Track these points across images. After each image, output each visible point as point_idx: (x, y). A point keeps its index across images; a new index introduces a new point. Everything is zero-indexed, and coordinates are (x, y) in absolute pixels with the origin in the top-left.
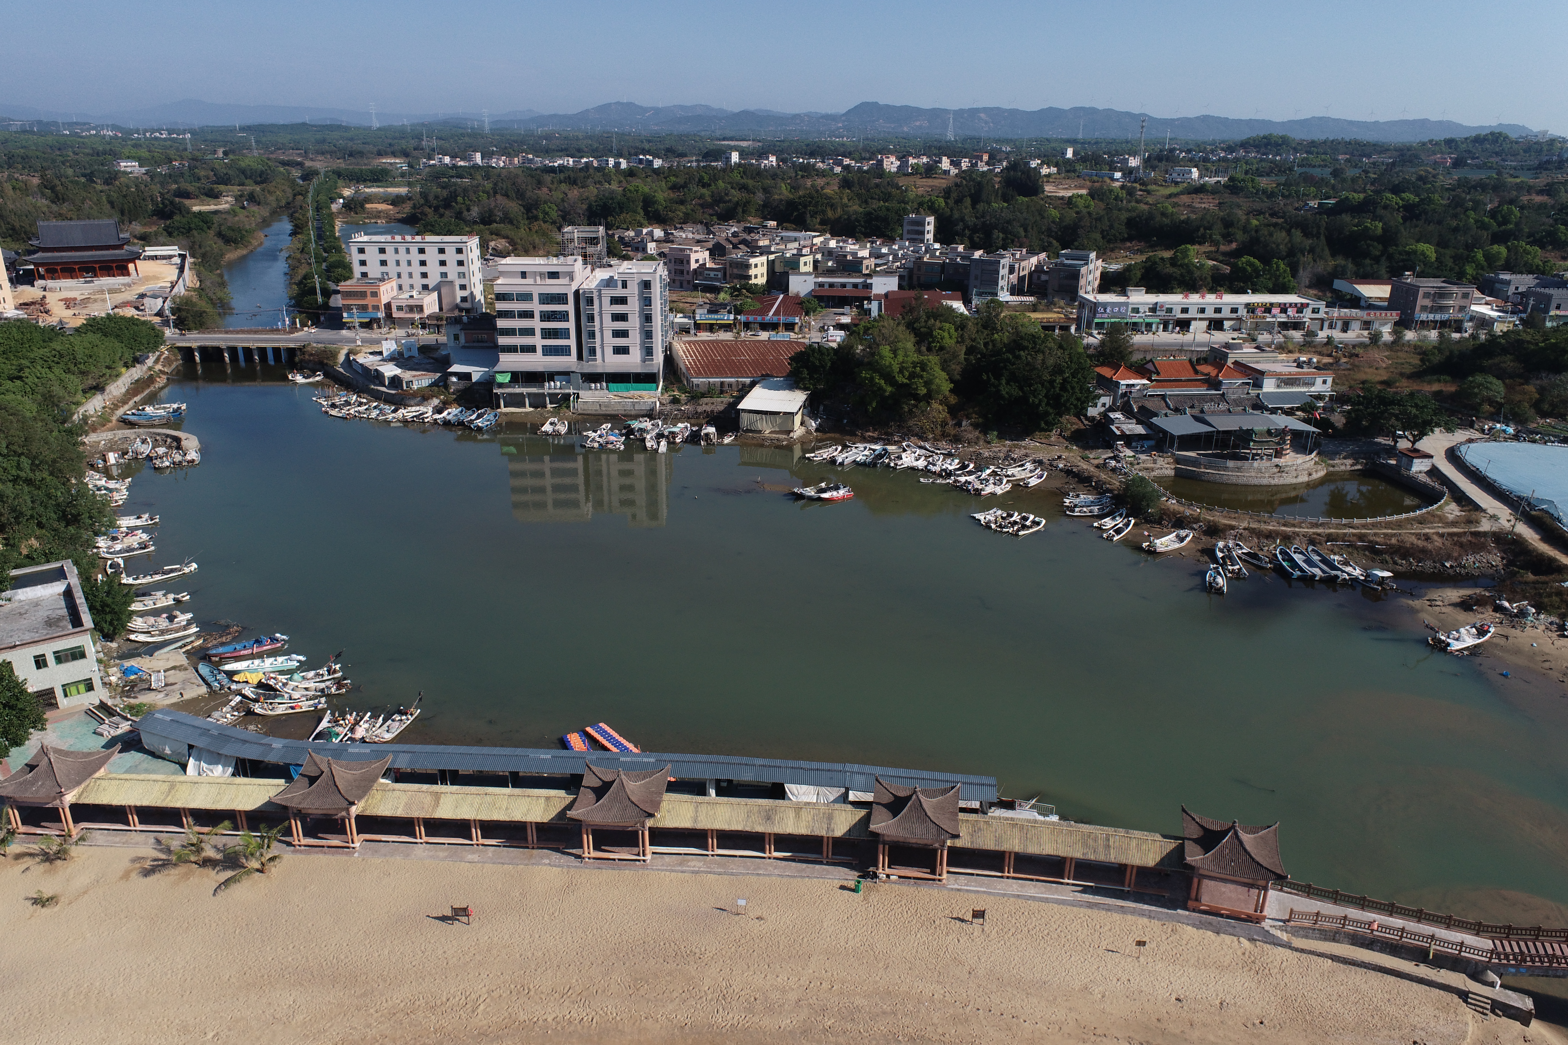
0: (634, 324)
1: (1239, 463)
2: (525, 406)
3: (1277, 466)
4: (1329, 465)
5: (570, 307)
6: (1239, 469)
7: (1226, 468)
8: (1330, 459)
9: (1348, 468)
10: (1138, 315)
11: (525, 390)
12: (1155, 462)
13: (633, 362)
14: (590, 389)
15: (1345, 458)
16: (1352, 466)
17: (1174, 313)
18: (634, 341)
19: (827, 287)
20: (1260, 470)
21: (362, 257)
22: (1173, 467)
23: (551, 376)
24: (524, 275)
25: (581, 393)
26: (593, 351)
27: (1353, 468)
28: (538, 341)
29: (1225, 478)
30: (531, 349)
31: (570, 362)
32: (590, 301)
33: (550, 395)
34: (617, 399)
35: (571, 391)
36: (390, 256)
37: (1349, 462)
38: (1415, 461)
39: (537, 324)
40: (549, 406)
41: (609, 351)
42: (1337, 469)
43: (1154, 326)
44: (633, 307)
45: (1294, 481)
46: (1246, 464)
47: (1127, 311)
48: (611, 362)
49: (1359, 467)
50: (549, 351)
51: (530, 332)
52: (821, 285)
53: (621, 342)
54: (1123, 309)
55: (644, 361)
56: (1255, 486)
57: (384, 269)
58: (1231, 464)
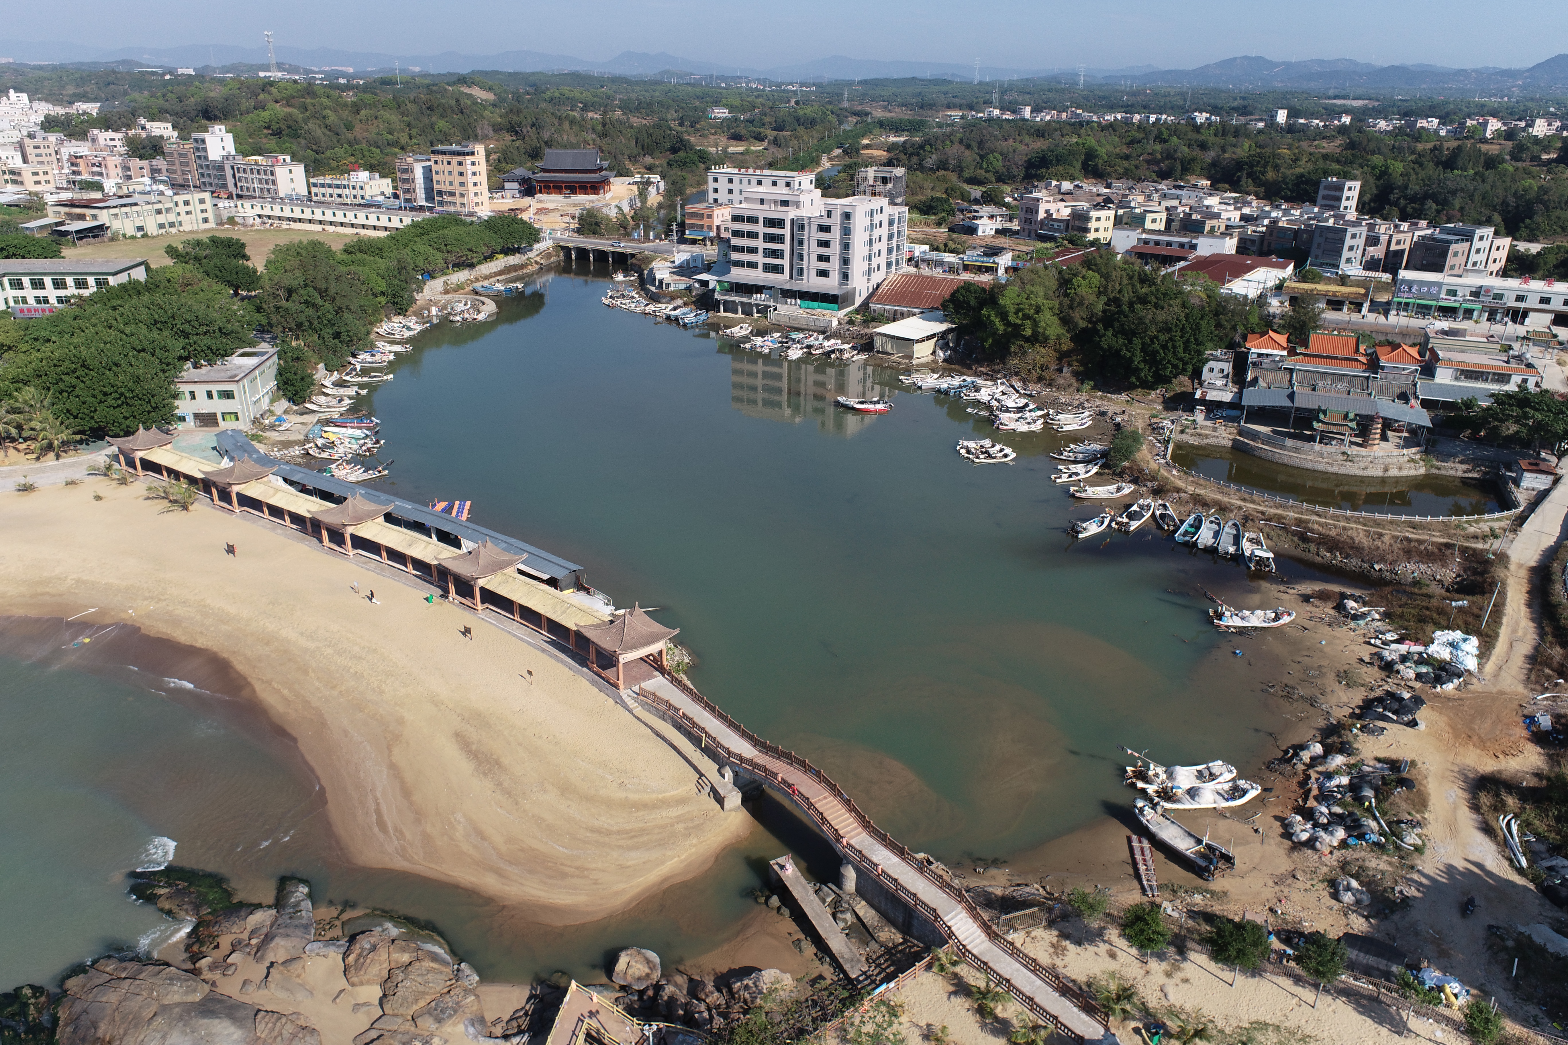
0: (835, 251)
1: (1299, 443)
2: (736, 312)
3: (1344, 453)
4: (1432, 466)
5: (786, 232)
6: (1297, 450)
7: (1283, 447)
8: (1437, 460)
9: (1460, 474)
10: (1453, 298)
11: (737, 299)
12: (1215, 429)
13: (831, 284)
14: (786, 303)
15: (1461, 462)
16: (1465, 472)
17: (1505, 300)
18: (834, 266)
19: (1152, 244)
20: (1321, 455)
21: (716, 185)
22: (1232, 437)
23: (759, 289)
24: (762, 201)
25: (779, 306)
26: (801, 272)
27: (1466, 475)
28: (760, 259)
29: (1277, 456)
30: (753, 265)
31: (782, 280)
32: (801, 227)
33: (757, 306)
34: (804, 315)
35: (772, 304)
36: (735, 186)
37: (1465, 467)
38: (1526, 474)
39: (760, 244)
40: (755, 315)
41: (813, 273)
42: (1443, 472)
43: (1475, 314)
44: (835, 236)
45: (1360, 473)
46: (1307, 445)
47: (1439, 292)
48: (812, 282)
49: (1475, 475)
50: (769, 268)
51: (753, 250)
52: (1146, 242)
53: (823, 266)
54: (1434, 290)
55: (840, 284)
56: (1307, 469)
57: (730, 196)
58: (1289, 442)
